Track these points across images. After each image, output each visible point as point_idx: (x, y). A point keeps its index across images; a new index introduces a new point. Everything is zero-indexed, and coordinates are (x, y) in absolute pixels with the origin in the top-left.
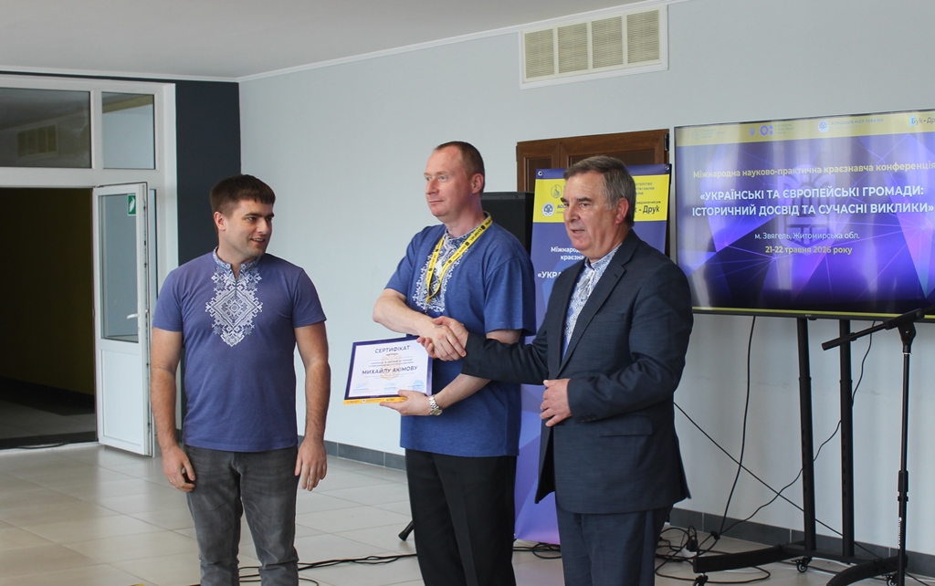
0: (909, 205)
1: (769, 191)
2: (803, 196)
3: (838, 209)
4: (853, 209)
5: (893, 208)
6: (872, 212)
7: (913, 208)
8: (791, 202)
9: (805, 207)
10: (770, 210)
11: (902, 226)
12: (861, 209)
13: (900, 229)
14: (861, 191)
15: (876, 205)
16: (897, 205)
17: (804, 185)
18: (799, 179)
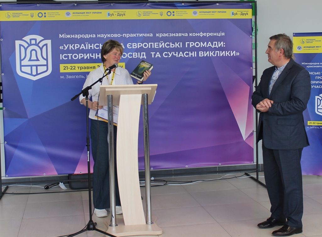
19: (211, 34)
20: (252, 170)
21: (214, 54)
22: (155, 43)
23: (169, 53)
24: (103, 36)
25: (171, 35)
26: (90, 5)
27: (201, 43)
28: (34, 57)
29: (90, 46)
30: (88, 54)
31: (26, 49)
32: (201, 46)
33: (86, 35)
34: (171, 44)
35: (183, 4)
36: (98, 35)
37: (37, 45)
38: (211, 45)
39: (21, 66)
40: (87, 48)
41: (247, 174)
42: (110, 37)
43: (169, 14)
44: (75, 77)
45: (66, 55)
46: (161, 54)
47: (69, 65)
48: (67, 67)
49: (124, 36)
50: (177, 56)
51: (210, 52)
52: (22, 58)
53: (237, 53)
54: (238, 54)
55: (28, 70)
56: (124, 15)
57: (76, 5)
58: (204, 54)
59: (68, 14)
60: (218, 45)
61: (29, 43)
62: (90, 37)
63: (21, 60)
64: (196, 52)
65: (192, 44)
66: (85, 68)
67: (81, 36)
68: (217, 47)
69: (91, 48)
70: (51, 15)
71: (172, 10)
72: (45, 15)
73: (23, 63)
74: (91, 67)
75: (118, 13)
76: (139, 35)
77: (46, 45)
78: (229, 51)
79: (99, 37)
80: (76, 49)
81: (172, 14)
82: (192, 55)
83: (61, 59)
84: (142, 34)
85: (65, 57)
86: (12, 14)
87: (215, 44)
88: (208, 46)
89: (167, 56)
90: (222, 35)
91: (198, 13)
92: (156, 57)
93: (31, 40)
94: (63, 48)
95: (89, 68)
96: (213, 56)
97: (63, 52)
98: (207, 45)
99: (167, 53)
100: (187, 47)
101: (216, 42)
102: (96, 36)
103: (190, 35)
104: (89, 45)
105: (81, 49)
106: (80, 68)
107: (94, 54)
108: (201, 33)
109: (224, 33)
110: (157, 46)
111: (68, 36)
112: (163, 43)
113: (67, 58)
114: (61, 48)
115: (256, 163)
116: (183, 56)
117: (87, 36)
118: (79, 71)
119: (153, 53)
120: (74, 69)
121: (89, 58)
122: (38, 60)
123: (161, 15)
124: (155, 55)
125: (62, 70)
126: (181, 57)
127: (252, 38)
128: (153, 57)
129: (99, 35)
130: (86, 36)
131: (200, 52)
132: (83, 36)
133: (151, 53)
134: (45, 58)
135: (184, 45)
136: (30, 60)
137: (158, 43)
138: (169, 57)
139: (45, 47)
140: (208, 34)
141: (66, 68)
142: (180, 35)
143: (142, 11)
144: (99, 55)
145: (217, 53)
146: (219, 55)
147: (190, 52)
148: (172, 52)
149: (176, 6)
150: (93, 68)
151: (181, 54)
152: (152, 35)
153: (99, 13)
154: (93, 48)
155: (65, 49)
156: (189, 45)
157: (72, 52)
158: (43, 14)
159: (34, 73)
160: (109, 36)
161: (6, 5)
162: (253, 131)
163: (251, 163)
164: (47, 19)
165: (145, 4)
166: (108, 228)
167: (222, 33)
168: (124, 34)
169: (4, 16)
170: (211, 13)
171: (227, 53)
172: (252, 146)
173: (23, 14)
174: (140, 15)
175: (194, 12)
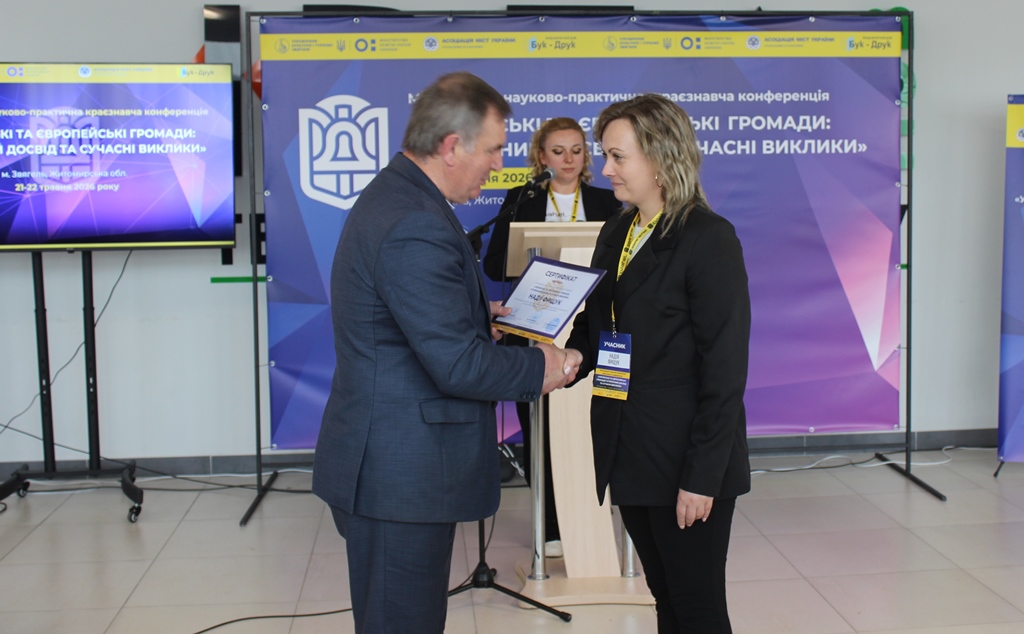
0: (180, 146)
1: (20, 132)
2: (61, 137)
3: (103, 150)
4: (119, 149)
5: (164, 149)
6: (141, 151)
7: (185, 148)
8: (46, 142)
9: (63, 147)
10: (21, 149)
11: (173, 164)
12: (129, 149)
13: (171, 167)
14: (128, 133)
15: (144, 146)
16: (167, 146)
17: (61, 126)
18: (56, 120)
19: (795, 97)
20: (894, 447)
21: (802, 147)
24: (517, 99)
25: (691, 97)
26: (487, 20)
27: (769, 118)
28: (344, 152)
31: (325, 131)
32: (769, 128)
35: (723, 19)
37: (353, 120)
38: (793, 125)
39: (313, 173)
41: (881, 458)
42: (535, 101)
43: (687, 43)
49: (570, 100)
50: (706, 152)
51: (792, 142)
52: (315, 153)
53: (860, 145)
54: (863, 148)
55: (328, 182)
56: (573, 45)
57: (450, 20)
58: (775, 146)
59: (431, 43)
60: (811, 124)
61: (333, 115)
63: (312, 159)
64: (754, 142)
65: (745, 121)
70: (386, 45)
71: (693, 35)
72: (373, 45)
73: (318, 165)
75: (556, 40)
76: (609, 98)
77: (376, 120)
78: (841, 141)
81: (695, 43)
82: (743, 151)
84: (617, 95)
86: (291, 43)
87: (805, 121)
88: (785, 128)
90: (822, 98)
91: (762, 42)
93: (337, 108)
96: (799, 151)
98: (783, 125)
100: (731, 127)
101: (808, 118)
103: (741, 97)
108: (769, 93)
109: (827, 94)
115: (903, 430)
122: (354, 158)
123: (667, 46)
126: (716, 153)
127: (899, 106)
131: (765, 142)
134: (373, 153)
135: (724, 122)
136: (335, 158)
139: (371, 128)
140: (787, 97)
142: (715, 97)
143: (617, 36)
145: (810, 145)
146: (813, 151)
147: (739, 142)
149: (703, 25)
151: (716, 147)
153: (507, 40)
156: (736, 123)
158: (369, 42)
159: (345, 191)
160: (532, 98)
161: (278, 21)
162: (899, 347)
163: (893, 428)
164: (379, 55)
165: (625, 19)
166: (524, 584)
167: (822, 93)
168: (570, 96)
169: (272, 48)
170: (795, 42)
171: (836, 146)
172: (895, 386)
173: (318, 42)
174: (612, 46)
175: (751, 40)
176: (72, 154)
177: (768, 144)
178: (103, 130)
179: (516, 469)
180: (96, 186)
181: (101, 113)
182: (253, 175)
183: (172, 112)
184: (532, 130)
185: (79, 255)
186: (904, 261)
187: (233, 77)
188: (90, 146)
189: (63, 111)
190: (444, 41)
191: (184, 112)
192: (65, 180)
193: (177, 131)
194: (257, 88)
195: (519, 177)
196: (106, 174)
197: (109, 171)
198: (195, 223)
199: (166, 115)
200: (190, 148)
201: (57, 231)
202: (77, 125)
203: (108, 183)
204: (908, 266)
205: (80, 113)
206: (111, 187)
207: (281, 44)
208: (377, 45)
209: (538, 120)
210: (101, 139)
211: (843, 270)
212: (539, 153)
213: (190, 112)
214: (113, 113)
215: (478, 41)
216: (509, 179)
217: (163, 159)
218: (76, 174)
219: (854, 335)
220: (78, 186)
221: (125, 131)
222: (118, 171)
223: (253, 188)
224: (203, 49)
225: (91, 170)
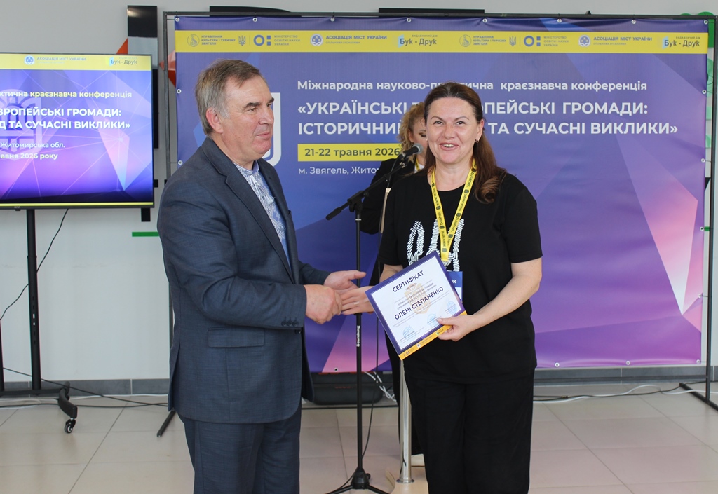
0: (109, 123)
2: (10, 114)
3: (44, 125)
4: (57, 125)
5: (95, 125)
6: (76, 127)
7: (112, 125)
9: (12, 123)
11: (102, 138)
12: (66, 125)
13: (101, 140)
14: (65, 112)
15: (79, 123)
16: (98, 123)
17: (10, 105)
18: (6, 100)
19: (618, 86)
20: (695, 378)
21: (624, 128)
22: (498, 104)
23: (526, 124)
24: (388, 86)
25: (532, 86)
27: (597, 104)
29: (360, 108)
30: (357, 125)
32: (596, 112)
33: (353, 84)
34: (532, 107)
35: (559, 21)
36: (378, 84)
38: (617, 110)
40: (355, 112)
41: (684, 387)
42: (403, 88)
43: (529, 41)
44: (330, 171)
45: (312, 125)
46: (510, 127)
47: (317, 147)
48: (313, 150)
50: (544, 132)
51: (615, 124)
53: (672, 127)
54: (675, 130)
56: (434, 42)
57: (333, 20)
58: (601, 128)
59: (317, 39)
60: (632, 110)
62: (363, 88)
64: (583, 124)
65: (576, 107)
66: (350, 153)
67: (344, 86)
68: (630, 115)
69: (363, 111)
70: (280, 40)
71: (535, 34)
72: (269, 41)
74: (362, 151)
75: (422, 38)
78: (656, 124)
79: (380, 88)
80: (331, 112)
81: (536, 41)
82: (575, 131)
83: (300, 133)
85: (309, 129)
86: (201, 39)
87: (626, 107)
88: (610, 112)
89: (522, 132)
90: (641, 88)
91: (591, 41)
92: (499, 132)
94: (305, 110)
95: (359, 153)
96: (621, 132)
97: (305, 118)
98: (608, 111)
99: (522, 124)
100: (565, 112)
101: (629, 104)
102: (375, 86)
103: (574, 86)
104: (359, 104)
105: (341, 112)
106: (338, 153)
107: (369, 124)
108: (597, 84)
109: (645, 85)
110: (501, 110)
111: (316, 86)
112: (515, 105)
113: (312, 132)
114: (301, 110)
115: (705, 364)
116: (556, 132)
117: (355, 86)
118: (337, 159)
119: (493, 125)
120: (327, 155)
121: (358, 132)
123: (513, 44)
124: (497, 128)
125: (302, 157)
126: (552, 133)
127: (706, 95)
128: (493, 132)
129: (380, 84)
130: (353, 86)
131: (593, 124)
132: (347, 86)
133: (489, 124)
135: (559, 108)
137: (504, 104)
138: (527, 133)
140: (612, 87)
141: (311, 153)
142: (551, 86)
143: (471, 34)
144: (379, 126)
145: (630, 127)
146: (633, 132)
147: (571, 124)
148: (533, 124)
149: (543, 26)
150: (366, 154)
151: (552, 128)
152: (491, 86)
153: (380, 37)
154: (367, 112)
155: (309, 113)
156: (569, 108)
157: (324, 118)
158: (265, 38)
160: (400, 86)
161: (189, 19)
162: (702, 296)
163: (695, 363)
164: (274, 49)
165: (479, 20)
166: (394, 487)
167: (641, 84)
168: (432, 84)
169: (185, 42)
170: (620, 41)
171: (652, 128)
172: (698, 328)
173: (223, 38)
174: (466, 43)
175: (582, 38)
176: (19, 129)
177: (595, 126)
178: (46, 110)
179: (383, 392)
180: (39, 155)
181: (43, 94)
182: (168, 148)
183: (102, 95)
184: (400, 112)
185: (24, 212)
186: (707, 224)
187: (152, 66)
188: (34, 122)
189: (11, 93)
190: (328, 37)
191: (112, 95)
192: (12, 150)
193: (106, 110)
194: (172, 76)
195: (389, 151)
196: (47, 146)
197: (50, 144)
198: (120, 187)
199: (97, 97)
200: (117, 125)
201: (7, 192)
202: (23, 105)
203: (49, 154)
204: (711, 229)
205: (26, 94)
206: (51, 156)
207: (193, 39)
208: (272, 41)
209: (405, 104)
210: (43, 116)
211: (656, 232)
212: (408, 132)
213: (117, 95)
214: (52, 94)
215: (355, 37)
216: (380, 153)
217: (93, 133)
218: (22, 146)
219: (664, 285)
220: (24, 155)
221: (63, 110)
222: (57, 143)
223: (168, 158)
224: (126, 42)
225: (35, 142)
